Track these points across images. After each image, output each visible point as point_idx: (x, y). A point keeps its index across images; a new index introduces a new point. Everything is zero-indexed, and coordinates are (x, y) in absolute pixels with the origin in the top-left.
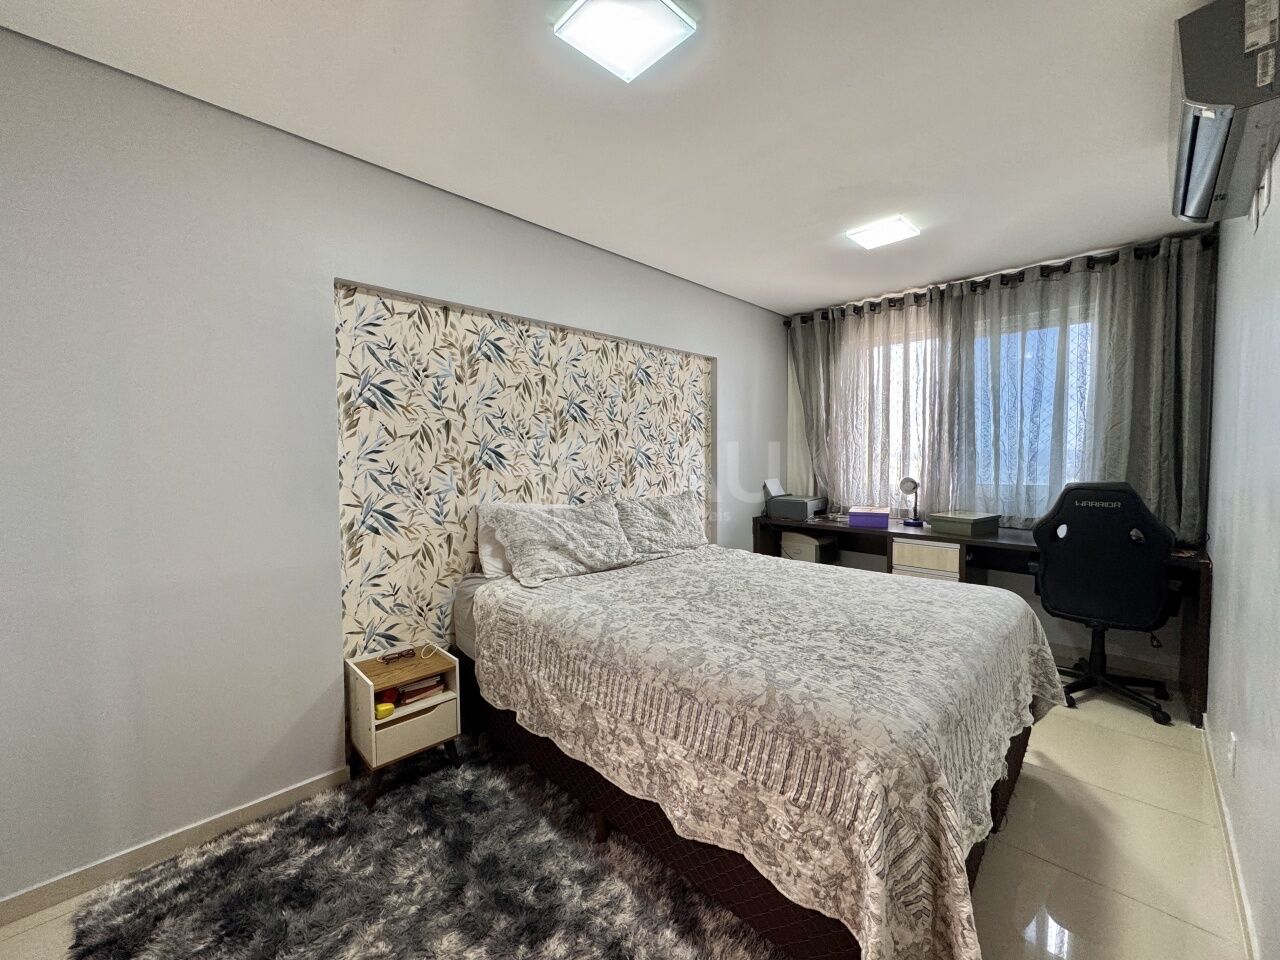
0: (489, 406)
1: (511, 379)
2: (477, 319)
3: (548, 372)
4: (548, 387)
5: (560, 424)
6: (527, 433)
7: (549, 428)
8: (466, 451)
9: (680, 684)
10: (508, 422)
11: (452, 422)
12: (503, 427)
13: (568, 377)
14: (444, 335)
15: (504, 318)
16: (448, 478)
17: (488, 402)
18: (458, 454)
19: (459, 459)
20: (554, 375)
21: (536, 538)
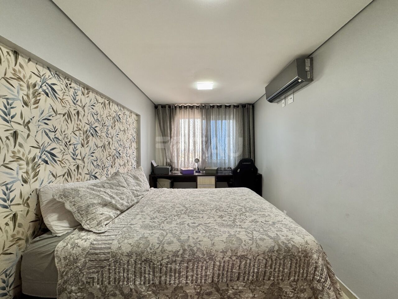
0: (47, 124)
1: (61, 110)
2: (40, 68)
3: (80, 109)
4: (80, 117)
5: (86, 137)
6: (69, 142)
7: (81, 139)
8: (30, 152)
9: (239, 254)
10: (58, 135)
11: (19, 132)
12: (56, 138)
13: (90, 114)
14: (14, 70)
15: (58, 73)
16: (14, 173)
17: (46, 121)
18: (23, 155)
19: (24, 158)
20: (83, 112)
21: (95, 202)
